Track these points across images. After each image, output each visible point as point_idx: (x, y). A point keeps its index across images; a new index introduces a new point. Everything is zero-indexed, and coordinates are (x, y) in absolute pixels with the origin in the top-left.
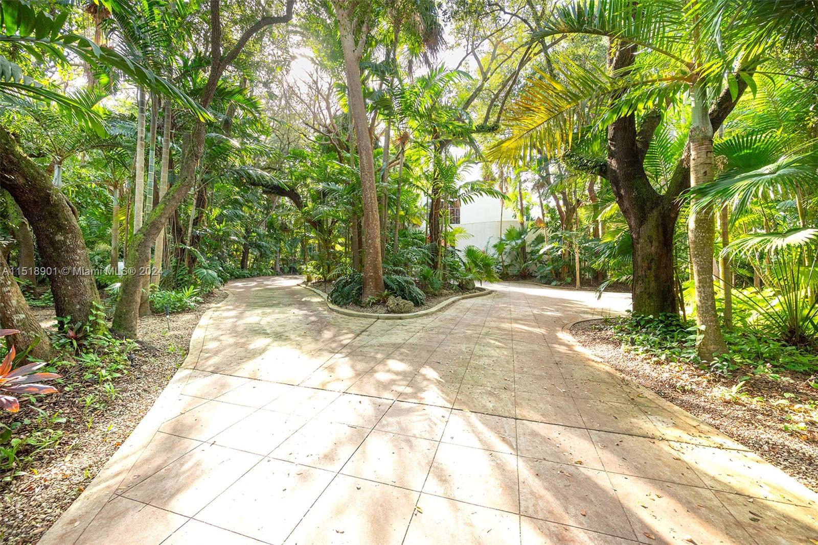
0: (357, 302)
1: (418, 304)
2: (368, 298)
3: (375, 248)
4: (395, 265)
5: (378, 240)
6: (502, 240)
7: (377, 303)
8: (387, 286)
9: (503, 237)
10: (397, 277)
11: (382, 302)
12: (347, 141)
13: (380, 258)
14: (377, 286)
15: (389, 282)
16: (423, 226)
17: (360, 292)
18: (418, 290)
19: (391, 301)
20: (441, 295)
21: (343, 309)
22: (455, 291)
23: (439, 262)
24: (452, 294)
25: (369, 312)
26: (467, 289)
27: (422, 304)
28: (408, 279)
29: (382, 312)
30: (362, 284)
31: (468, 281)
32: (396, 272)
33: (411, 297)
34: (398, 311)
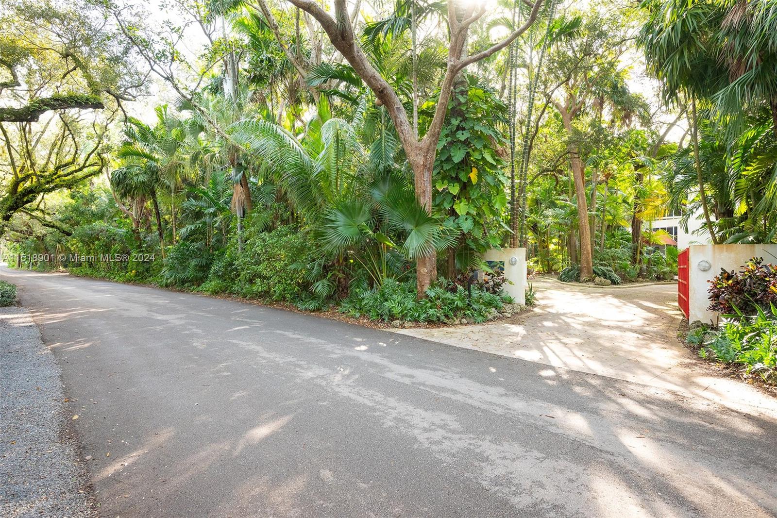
0: (577, 280)
1: (614, 283)
2: (582, 279)
3: (587, 250)
4: (600, 261)
5: (589, 246)
7: (589, 280)
8: (594, 272)
10: (602, 267)
11: (592, 280)
13: (590, 256)
14: (589, 272)
15: (596, 270)
17: (578, 275)
18: (615, 275)
19: (597, 279)
20: (638, 281)
21: (570, 283)
22: (652, 280)
23: (638, 259)
24: (648, 282)
25: (584, 284)
26: (664, 279)
27: (618, 284)
28: (609, 268)
29: (591, 284)
30: (580, 270)
31: (664, 273)
32: (601, 265)
33: (610, 278)
34: (601, 284)
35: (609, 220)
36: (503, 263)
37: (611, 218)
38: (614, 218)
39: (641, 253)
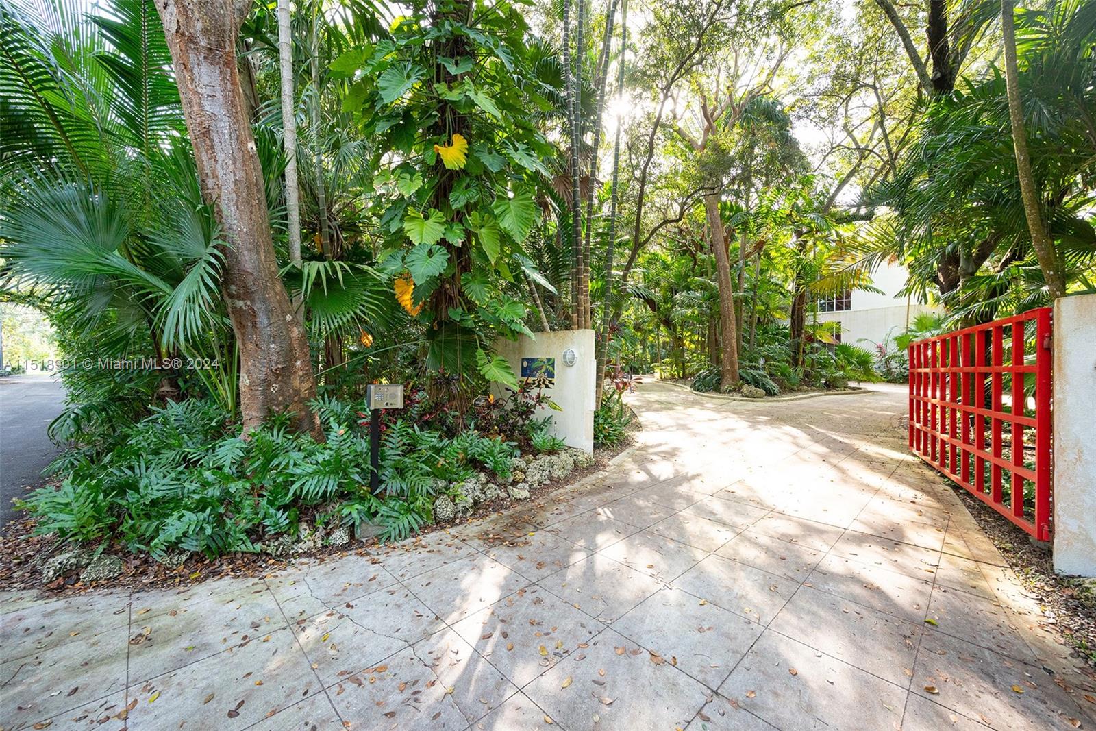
0: (717, 389)
1: (769, 393)
2: (724, 388)
3: (731, 347)
4: (750, 361)
5: (734, 341)
6: (908, 330)
7: (734, 390)
8: (742, 378)
9: (913, 327)
10: (752, 371)
11: (737, 389)
12: (701, 240)
13: (736, 356)
14: (733, 378)
15: (744, 375)
16: (786, 322)
17: (719, 383)
18: (771, 382)
19: (745, 388)
20: (801, 390)
21: (706, 394)
22: (819, 389)
23: (801, 359)
24: (814, 391)
25: (727, 396)
26: (835, 387)
27: (775, 394)
28: (762, 372)
29: (737, 396)
30: (721, 376)
31: (836, 379)
32: (751, 367)
33: (764, 386)
34: (751, 396)
35: (761, 312)
36: (551, 362)
37: (763, 308)
38: (767, 308)
39: (804, 352)
